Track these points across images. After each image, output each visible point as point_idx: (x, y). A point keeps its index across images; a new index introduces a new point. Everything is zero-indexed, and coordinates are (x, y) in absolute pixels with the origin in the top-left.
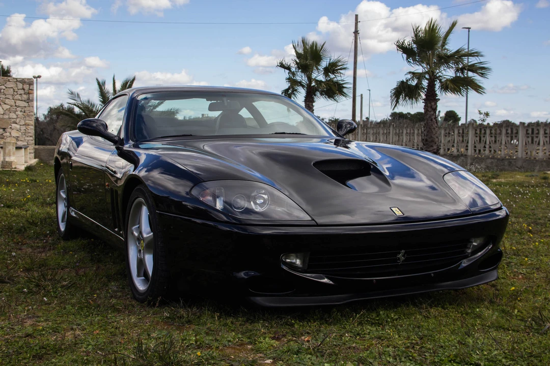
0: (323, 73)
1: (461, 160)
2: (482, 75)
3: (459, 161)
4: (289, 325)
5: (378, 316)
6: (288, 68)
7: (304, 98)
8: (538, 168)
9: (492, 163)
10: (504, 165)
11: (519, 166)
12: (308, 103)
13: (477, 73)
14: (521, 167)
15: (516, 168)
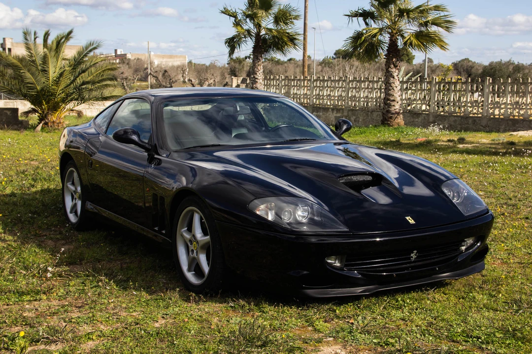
0: (272, 21)
1: (423, 118)
2: (447, 29)
3: (420, 119)
4: (332, 311)
5: (397, 302)
6: (234, 15)
7: (252, 49)
8: (503, 127)
9: (455, 121)
10: (468, 124)
11: (484, 125)
12: (256, 54)
13: (442, 27)
14: (485, 125)
15: (481, 127)
